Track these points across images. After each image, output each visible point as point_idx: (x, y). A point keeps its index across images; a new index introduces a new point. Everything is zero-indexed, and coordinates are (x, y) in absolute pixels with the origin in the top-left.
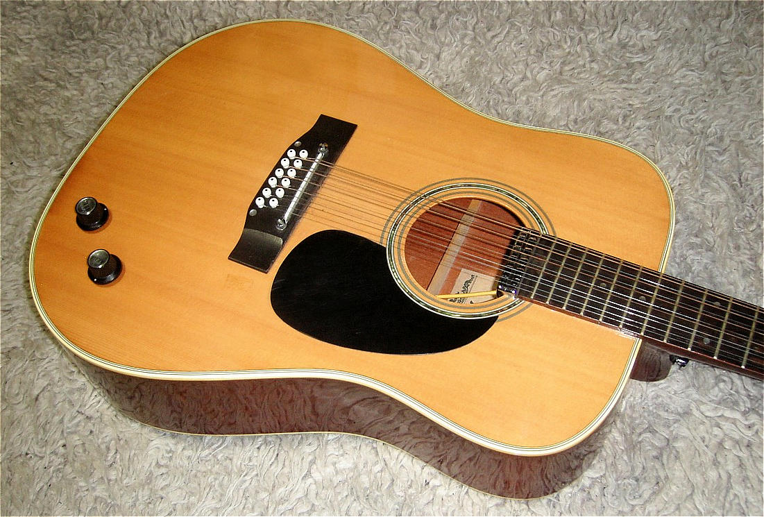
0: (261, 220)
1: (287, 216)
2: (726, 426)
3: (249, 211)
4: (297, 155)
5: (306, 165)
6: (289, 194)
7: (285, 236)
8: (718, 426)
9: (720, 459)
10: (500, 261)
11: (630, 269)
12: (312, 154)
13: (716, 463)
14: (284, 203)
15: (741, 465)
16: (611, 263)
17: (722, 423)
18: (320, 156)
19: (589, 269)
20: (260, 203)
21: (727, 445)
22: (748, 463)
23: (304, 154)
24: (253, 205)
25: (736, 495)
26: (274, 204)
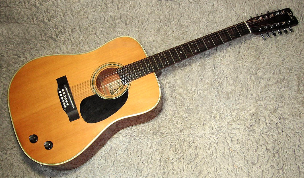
0: (69, 109)
1: (72, 104)
2: (212, 139)
3: (64, 110)
4: (62, 91)
5: (65, 92)
6: (68, 100)
7: (76, 108)
8: (210, 139)
9: (210, 148)
10: (119, 79)
11: (142, 61)
12: (64, 89)
13: (209, 149)
14: (69, 102)
15: (215, 148)
16: (138, 63)
17: (211, 138)
18: (66, 88)
19: (135, 67)
20: (65, 107)
21: (212, 143)
22: (217, 148)
23: (63, 90)
24: (64, 108)
25: (214, 156)
26: (68, 104)
